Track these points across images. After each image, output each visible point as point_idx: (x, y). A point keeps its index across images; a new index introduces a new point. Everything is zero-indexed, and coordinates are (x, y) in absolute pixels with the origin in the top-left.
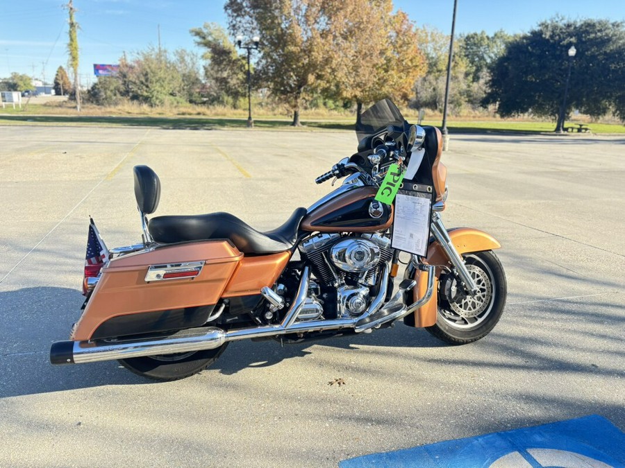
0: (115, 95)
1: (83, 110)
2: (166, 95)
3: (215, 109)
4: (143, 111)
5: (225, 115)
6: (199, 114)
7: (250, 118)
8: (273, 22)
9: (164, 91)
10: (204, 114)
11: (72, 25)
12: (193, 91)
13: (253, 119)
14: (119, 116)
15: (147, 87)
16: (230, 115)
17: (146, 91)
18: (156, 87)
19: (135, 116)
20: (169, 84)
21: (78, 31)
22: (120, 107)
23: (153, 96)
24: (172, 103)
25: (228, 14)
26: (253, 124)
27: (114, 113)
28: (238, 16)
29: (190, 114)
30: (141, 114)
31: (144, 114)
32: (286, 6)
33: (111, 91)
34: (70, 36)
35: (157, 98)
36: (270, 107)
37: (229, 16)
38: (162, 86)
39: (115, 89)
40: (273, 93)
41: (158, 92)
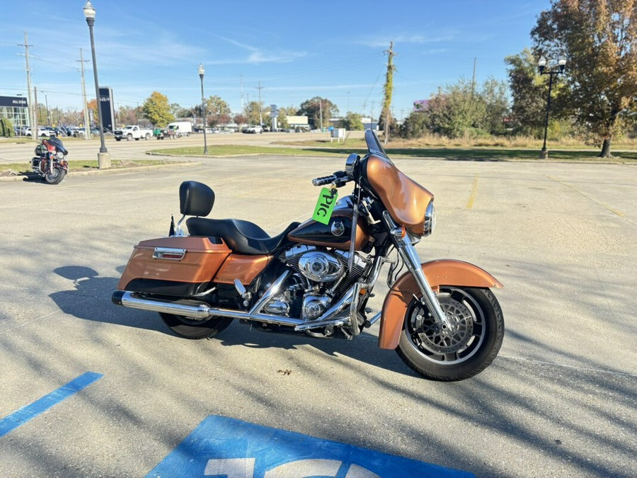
0: (422, 128)
1: (389, 143)
2: (467, 127)
3: (515, 140)
4: (441, 142)
5: (525, 146)
6: (496, 145)
7: (544, 148)
8: (583, 42)
9: (466, 123)
10: (502, 146)
11: (390, 68)
12: (496, 121)
13: (547, 150)
14: (418, 148)
15: (449, 119)
16: (531, 146)
17: (448, 124)
18: (459, 119)
19: (433, 148)
20: (471, 115)
21: (394, 72)
22: (420, 140)
23: (454, 128)
24: (472, 135)
25: (535, 38)
26: (547, 156)
27: (415, 145)
28: (546, 39)
29: (487, 145)
30: (438, 145)
31: (441, 145)
32: (600, 23)
33: (419, 125)
34: (387, 77)
35: (458, 130)
36: (583, 135)
37: (536, 40)
38: (464, 118)
39: (423, 122)
40: (579, 120)
41: (459, 124)
